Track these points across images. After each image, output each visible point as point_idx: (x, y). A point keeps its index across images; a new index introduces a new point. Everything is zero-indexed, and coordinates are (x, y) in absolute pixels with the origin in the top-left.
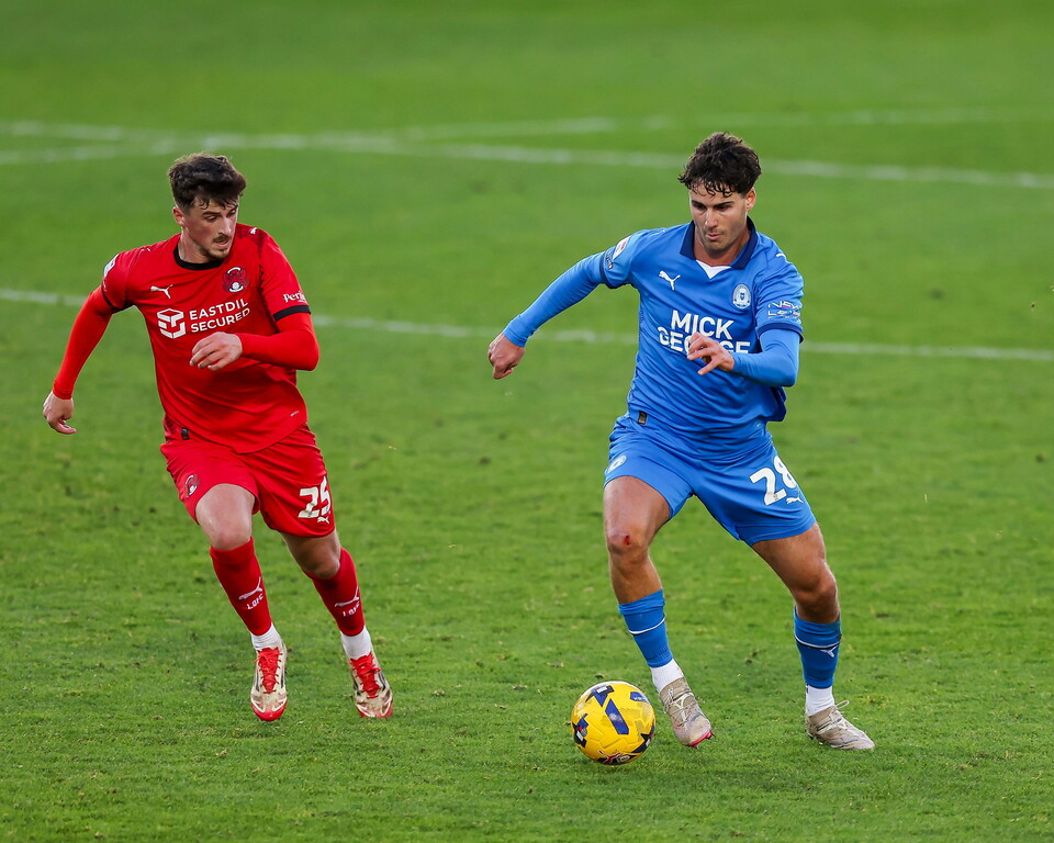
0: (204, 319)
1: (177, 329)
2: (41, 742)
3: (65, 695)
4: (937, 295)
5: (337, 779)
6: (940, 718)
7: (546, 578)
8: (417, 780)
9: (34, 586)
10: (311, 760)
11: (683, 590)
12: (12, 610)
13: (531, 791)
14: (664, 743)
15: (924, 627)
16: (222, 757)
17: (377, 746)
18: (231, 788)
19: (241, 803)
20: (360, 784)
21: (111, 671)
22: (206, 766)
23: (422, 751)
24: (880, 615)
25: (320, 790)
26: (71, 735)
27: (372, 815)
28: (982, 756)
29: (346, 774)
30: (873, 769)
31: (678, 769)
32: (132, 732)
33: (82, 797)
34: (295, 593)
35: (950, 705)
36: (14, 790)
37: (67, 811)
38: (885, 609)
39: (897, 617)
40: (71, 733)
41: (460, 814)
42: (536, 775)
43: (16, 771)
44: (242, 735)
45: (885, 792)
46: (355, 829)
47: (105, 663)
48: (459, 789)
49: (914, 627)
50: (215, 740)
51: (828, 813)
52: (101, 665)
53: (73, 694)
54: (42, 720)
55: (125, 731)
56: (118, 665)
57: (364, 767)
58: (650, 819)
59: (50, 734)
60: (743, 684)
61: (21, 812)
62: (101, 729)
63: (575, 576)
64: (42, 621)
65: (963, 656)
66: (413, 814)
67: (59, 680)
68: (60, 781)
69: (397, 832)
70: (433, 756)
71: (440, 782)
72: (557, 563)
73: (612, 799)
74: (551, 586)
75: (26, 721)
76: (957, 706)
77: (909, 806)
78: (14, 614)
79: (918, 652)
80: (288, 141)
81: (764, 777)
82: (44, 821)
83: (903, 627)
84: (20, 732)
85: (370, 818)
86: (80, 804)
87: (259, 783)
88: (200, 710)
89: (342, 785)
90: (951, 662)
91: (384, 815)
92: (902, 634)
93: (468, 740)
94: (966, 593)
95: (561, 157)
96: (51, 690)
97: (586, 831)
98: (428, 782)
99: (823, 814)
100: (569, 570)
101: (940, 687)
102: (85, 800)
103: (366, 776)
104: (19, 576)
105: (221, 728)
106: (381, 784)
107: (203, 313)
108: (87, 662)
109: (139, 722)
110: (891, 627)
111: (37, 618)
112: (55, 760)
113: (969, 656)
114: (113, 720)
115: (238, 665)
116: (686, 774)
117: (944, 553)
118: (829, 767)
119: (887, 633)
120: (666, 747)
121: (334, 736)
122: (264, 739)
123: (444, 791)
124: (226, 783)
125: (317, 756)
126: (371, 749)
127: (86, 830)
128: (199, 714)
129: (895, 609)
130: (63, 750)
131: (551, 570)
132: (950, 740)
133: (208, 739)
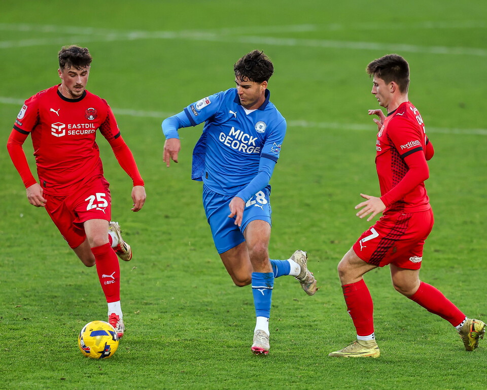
0: (74, 129)
1: (61, 132)
2: (56, 307)
3: (67, 285)
4: (462, 106)
5: (189, 324)
6: (463, 298)
7: (285, 233)
8: (225, 324)
9: (52, 236)
10: (178, 315)
11: (346, 239)
12: (42, 246)
13: (277, 330)
14: (338, 309)
15: (456, 256)
16: (138, 314)
17: (207, 310)
18: (141, 328)
19: (146, 335)
20: (200, 326)
21: (87, 275)
22: (130, 318)
23: (228, 311)
24: (436, 251)
25: (182, 329)
26: (69, 304)
27: (205, 340)
28: (482, 315)
29: (194, 322)
30: (433, 321)
31: (344, 320)
32: (97, 302)
33: (74, 332)
34: (170, 240)
35: (467, 292)
36: (43, 328)
37: (67, 338)
38: (438, 248)
39: (443, 252)
40: (69, 302)
41: (245, 340)
42: (279, 322)
43: (44, 319)
44: (146, 304)
45: (438, 331)
46: (198, 347)
47: (84, 271)
48: (245, 329)
49: (451, 256)
50: (134, 306)
51: (412, 341)
52: (83, 272)
53: (70, 285)
54: (56, 297)
55: (93, 302)
56: (91, 272)
57: (201, 319)
58: (332, 343)
59: (60, 303)
60: (373, 282)
61: (46, 338)
62: (83, 301)
63: (297, 233)
64: (56, 252)
65: (474, 270)
66: (224, 340)
67: (64, 278)
68: (64, 324)
69: (217, 348)
70: (233, 314)
71: (236, 326)
72: (290, 227)
73: (314, 334)
74: (286, 237)
75: (49, 297)
76: (471, 292)
77: (449, 338)
78: (44, 249)
79: (453, 267)
80: (167, 35)
81: (383, 324)
82: (57, 342)
83: (446, 256)
84: (46, 302)
85: (204, 342)
86: (73, 335)
87: (154, 326)
88: (128, 293)
89: (192, 327)
90: (468, 272)
91: (210, 340)
92: (445, 259)
93: (249, 307)
94: (475, 241)
95: (291, 42)
96: (60, 283)
97: (302, 348)
98: (231, 326)
99: (410, 341)
100: (294, 230)
101: (463, 283)
102: (75, 333)
103: (203, 323)
104: (46, 231)
105: (137, 301)
106: (209, 327)
107: (74, 126)
108: (76, 271)
109: (100, 298)
110: (440, 256)
111: (53, 250)
112: (62, 315)
113: (477, 269)
114: (88, 297)
115: (144, 272)
116: (347, 323)
117: (465, 223)
118: (413, 320)
119: (439, 259)
120: (338, 310)
121: (188, 304)
122: (157, 306)
123: (238, 330)
124: (139, 326)
125: (180, 313)
126: (205, 311)
127: (76, 347)
128: (127, 294)
129: (442, 248)
130: (65, 310)
131: (287, 230)
132: (468, 308)
133: (131, 306)
